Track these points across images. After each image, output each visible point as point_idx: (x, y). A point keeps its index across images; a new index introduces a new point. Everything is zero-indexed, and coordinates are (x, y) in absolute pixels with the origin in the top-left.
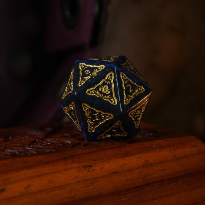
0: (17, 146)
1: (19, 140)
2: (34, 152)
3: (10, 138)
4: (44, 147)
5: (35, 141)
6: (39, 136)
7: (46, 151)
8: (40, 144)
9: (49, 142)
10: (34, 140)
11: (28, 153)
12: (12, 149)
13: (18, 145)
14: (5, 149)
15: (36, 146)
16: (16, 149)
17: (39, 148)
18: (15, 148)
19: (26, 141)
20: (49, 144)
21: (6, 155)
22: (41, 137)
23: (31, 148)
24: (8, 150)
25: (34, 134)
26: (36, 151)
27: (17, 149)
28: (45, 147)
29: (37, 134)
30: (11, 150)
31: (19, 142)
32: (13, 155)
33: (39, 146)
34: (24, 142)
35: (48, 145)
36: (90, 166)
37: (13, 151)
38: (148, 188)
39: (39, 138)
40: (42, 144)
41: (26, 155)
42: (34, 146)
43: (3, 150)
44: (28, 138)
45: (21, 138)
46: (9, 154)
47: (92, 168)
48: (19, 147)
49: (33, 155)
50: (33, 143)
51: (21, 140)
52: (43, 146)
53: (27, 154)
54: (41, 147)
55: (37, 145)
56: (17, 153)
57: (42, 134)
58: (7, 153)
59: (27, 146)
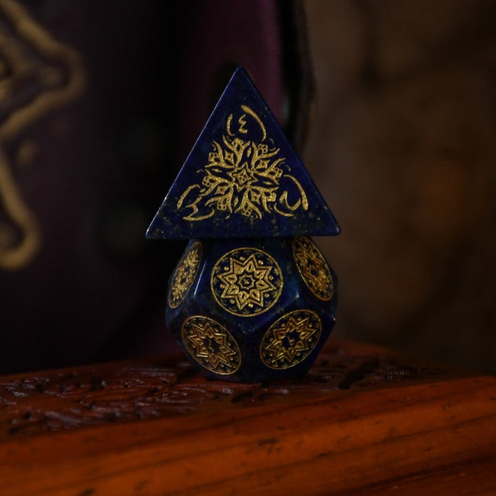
0: (117, 401)
1: (122, 387)
2: (154, 413)
3: (103, 383)
4: (174, 402)
5: (156, 390)
6: (164, 379)
7: (180, 409)
8: (167, 395)
9: (185, 391)
10: (153, 387)
11: (141, 414)
12: (108, 405)
13: (120, 397)
14: (93, 407)
15: (158, 400)
16: (116, 407)
17: (165, 404)
18: (115, 404)
19: (136, 390)
20: (185, 394)
21: (95, 419)
22: (168, 381)
23: (147, 405)
24: (100, 409)
25: (154, 374)
26: (158, 410)
27: (119, 406)
28: (178, 402)
29: (160, 374)
30: (104, 409)
31: (123, 391)
32: (110, 419)
33: (165, 399)
34: (131, 390)
35: (183, 398)
36: (273, 441)
37: (109, 411)
38: (396, 487)
39: (165, 382)
40: (170, 396)
41: (137, 418)
42: (154, 400)
43: (90, 408)
44: (142, 382)
45: (126, 384)
46: (101, 416)
47: (277, 446)
48: (123, 401)
49: (152, 418)
50: (153, 392)
51: (126, 387)
52: (174, 399)
53: (139, 415)
54: (168, 401)
55: (161, 398)
56: (118, 414)
57: (172, 375)
58: (97, 415)
59: (140, 399)
